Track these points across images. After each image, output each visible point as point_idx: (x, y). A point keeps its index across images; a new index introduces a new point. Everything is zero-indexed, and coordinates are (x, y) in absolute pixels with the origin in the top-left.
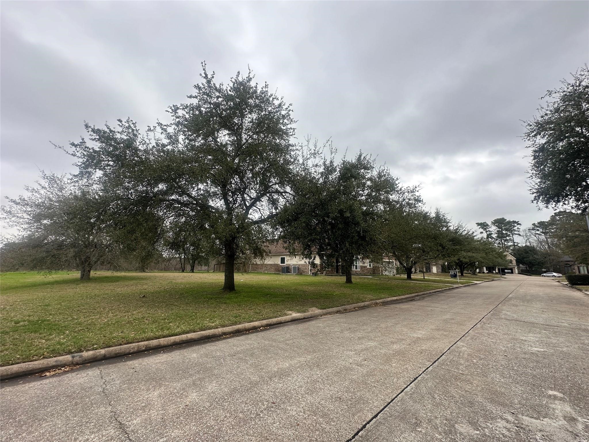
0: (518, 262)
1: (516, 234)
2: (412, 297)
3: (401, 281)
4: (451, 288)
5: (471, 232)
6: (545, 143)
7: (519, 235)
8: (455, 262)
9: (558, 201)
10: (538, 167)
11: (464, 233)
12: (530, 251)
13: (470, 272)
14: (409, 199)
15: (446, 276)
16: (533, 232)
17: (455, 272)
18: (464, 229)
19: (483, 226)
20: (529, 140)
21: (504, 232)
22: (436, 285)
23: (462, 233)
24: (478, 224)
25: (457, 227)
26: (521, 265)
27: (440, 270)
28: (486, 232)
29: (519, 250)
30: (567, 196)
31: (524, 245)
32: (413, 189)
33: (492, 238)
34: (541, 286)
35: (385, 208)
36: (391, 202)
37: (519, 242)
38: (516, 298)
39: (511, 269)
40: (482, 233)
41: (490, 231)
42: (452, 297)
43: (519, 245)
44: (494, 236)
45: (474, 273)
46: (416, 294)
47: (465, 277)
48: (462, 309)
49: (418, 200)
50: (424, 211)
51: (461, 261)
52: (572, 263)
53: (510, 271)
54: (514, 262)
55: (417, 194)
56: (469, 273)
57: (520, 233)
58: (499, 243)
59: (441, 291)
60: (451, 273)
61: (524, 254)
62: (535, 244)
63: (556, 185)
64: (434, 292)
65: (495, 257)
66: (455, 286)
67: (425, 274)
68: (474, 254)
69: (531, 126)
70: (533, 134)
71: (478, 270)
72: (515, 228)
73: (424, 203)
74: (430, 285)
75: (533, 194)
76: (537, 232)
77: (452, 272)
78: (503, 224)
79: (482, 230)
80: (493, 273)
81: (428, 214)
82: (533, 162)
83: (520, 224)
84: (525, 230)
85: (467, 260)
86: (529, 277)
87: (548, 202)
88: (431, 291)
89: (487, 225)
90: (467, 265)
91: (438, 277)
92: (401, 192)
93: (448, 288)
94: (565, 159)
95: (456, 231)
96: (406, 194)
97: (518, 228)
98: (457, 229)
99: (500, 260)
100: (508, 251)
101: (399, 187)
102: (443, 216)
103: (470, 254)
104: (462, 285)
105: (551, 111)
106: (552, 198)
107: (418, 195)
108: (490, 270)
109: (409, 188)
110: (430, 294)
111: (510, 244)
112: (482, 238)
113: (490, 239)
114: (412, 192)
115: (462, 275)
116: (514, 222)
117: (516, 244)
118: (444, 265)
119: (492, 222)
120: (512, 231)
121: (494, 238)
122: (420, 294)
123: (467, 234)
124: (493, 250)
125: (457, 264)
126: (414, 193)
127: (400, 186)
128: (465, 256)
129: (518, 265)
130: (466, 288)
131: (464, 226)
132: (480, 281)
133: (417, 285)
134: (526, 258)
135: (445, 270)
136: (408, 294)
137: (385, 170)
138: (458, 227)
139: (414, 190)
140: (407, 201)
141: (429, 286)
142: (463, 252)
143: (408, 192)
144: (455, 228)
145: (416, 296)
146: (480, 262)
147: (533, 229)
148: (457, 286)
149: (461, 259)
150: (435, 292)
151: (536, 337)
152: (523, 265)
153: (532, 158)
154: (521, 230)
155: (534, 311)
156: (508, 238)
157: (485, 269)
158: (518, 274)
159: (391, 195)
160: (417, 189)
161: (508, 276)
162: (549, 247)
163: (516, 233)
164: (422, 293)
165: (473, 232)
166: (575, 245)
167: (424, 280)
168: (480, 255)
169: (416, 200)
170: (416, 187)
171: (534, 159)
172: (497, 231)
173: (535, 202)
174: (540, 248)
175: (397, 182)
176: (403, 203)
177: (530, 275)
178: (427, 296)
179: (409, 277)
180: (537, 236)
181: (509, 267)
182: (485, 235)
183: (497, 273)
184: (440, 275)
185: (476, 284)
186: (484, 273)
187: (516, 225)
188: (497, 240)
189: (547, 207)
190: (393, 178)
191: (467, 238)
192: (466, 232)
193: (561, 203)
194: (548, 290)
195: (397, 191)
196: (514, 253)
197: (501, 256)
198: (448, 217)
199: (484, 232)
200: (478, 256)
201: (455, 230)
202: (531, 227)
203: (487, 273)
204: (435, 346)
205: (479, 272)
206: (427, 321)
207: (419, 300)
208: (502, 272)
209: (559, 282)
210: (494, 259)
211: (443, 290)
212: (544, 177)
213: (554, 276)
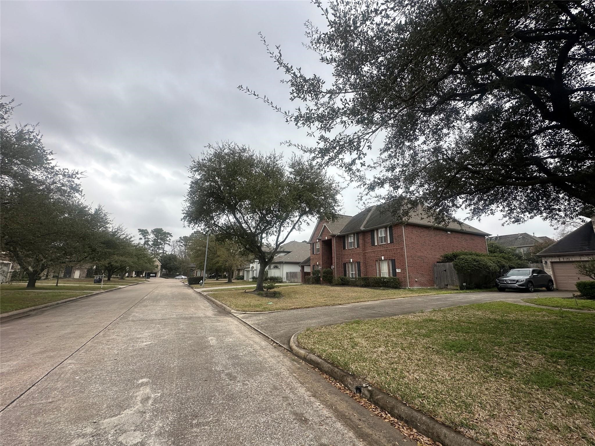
0: (163, 267)
1: (167, 244)
2: (26, 312)
3: (13, 291)
4: (89, 295)
5: (129, 237)
6: (199, 179)
7: (169, 244)
8: (106, 267)
9: (196, 223)
10: (191, 195)
11: (122, 237)
12: (173, 258)
13: (118, 276)
14: (63, 185)
15: (89, 281)
16: (179, 243)
17: (101, 277)
18: (123, 232)
19: (144, 233)
20: (191, 172)
21: (159, 241)
22: (70, 293)
23: (120, 237)
24: (140, 230)
25: (116, 230)
26: (164, 270)
27: (85, 275)
28: (145, 239)
29: (165, 257)
30: (201, 220)
31: (170, 253)
32: (73, 174)
33: (148, 245)
34: (171, 287)
35: (15, 185)
36: (30, 179)
37: (167, 250)
38: (149, 299)
39: (156, 273)
40: (141, 239)
41: (148, 238)
42: (84, 306)
43: (167, 253)
44: (150, 243)
45: (122, 278)
46: (33, 308)
47: (112, 281)
48: (91, 318)
49: (76, 189)
50: (82, 204)
51: (111, 266)
52: (194, 268)
53: (154, 275)
54: (159, 267)
55: (76, 181)
56: (117, 278)
57: (170, 243)
58: (153, 250)
59: (75, 299)
60: (95, 278)
61: (168, 261)
62: (177, 253)
63: (197, 211)
64: (64, 302)
65: (145, 262)
66: (95, 292)
67: (59, 279)
68: (127, 259)
69: (195, 162)
70: (195, 169)
71: (127, 274)
72: (168, 239)
73: (83, 194)
74: (62, 294)
75: (183, 214)
76: (181, 244)
77: (97, 277)
78: (160, 234)
79: (141, 236)
80: (140, 277)
81: (87, 209)
82: (189, 190)
83: (172, 236)
84: (173, 242)
85: (118, 265)
86: (167, 279)
87: (190, 222)
88: (59, 302)
89: (148, 233)
90: (117, 269)
91: (78, 283)
92: (51, 170)
93: (85, 296)
94: (206, 195)
95: (114, 234)
96: (61, 177)
97: (170, 239)
98: (116, 232)
99: (148, 265)
100: (157, 258)
101: (52, 165)
102: (105, 215)
103: (122, 258)
104: (103, 291)
105: (207, 158)
106: (193, 220)
107: (78, 183)
108: (138, 274)
109: (67, 171)
110: (58, 305)
111: (161, 251)
112: (139, 244)
113: (146, 246)
114: (69, 177)
115: (109, 279)
116: (168, 233)
117: (165, 252)
118: (92, 269)
119: (152, 230)
120: (165, 241)
121: (149, 245)
122: (39, 307)
123: (125, 238)
124: (145, 256)
125: (106, 268)
126: (73, 179)
127: (53, 163)
128: (116, 260)
129: (161, 270)
130: (108, 293)
131: (124, 228)
132: (125, 285)
133: (41, 295)
134: (169, 264)
135: (90, 274)
136: (16, 310)
137: (34, 134)
138: (118, 230)
139: (74, 176)
140: (59, 185)
141: (59, 296)
142: (115, 256)
143: (64, 175)
144: (114, 231)
145: (31, 311)
146: (131, 267)
147: (179, 241)
148: (98, 292)
149: (113, 263)
150: (66, 302)
151: (150, 332)
152: (165, 270)
153: (190, 186)
154: (171, 241)
155: (158, 308)
156: (160, 246)
157: (134, 273)
158: (160, 277)
159: (33, 170)
160: (78, 176)
161: (152, 280)
162: (185, 256)
163: (167, 242)
164: (43, 306)
165: (131, 237)
166: (197, 257)
167: (57, 288)
168: (132, 260)
169: (72, 188)
170: (77, 173)
171: (190, 188)
172: (154, 239)
173: (183, 220)
174: (180, 256)
175: (50, 157)
176: (52, 187)
177: (168, 278)
178: (51, 309)
179: (31, 285)
180: (180, 247)
181: (154, 271)
182: (142, 242)
183: (144, 277)
184: (82, 281)
185: (120, 288)
186: (132, 277)
187: (169, 236)
188: (152, 246)
189: (189, 226)
190: (45, 149)
191: (124, 242)
192: (124, 236)
193: (197, 225)
194: (174, 290)
195: (45, 168)
196: (161, 260)
197: (151, 261)
198: (110, 217)
199: (143, 238)
200: (129, 260)
201: (112, 232)
202: (178, 239)
203: (135, 277)
204: (25, 378)
205: (127, 277)
206: (31, 343)
207: (35, 315)
208: (148, 276)
209: (183, 282)
210: (144, 264)
211: (77, 299)
212: (193, 203)
213: (182, 278)
